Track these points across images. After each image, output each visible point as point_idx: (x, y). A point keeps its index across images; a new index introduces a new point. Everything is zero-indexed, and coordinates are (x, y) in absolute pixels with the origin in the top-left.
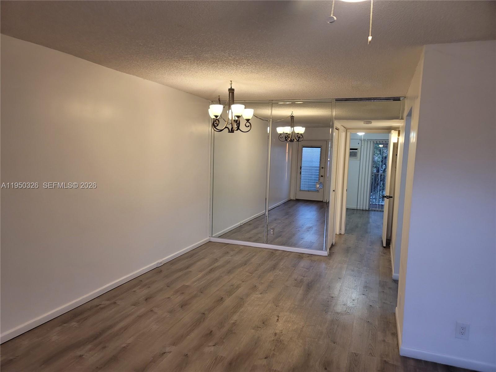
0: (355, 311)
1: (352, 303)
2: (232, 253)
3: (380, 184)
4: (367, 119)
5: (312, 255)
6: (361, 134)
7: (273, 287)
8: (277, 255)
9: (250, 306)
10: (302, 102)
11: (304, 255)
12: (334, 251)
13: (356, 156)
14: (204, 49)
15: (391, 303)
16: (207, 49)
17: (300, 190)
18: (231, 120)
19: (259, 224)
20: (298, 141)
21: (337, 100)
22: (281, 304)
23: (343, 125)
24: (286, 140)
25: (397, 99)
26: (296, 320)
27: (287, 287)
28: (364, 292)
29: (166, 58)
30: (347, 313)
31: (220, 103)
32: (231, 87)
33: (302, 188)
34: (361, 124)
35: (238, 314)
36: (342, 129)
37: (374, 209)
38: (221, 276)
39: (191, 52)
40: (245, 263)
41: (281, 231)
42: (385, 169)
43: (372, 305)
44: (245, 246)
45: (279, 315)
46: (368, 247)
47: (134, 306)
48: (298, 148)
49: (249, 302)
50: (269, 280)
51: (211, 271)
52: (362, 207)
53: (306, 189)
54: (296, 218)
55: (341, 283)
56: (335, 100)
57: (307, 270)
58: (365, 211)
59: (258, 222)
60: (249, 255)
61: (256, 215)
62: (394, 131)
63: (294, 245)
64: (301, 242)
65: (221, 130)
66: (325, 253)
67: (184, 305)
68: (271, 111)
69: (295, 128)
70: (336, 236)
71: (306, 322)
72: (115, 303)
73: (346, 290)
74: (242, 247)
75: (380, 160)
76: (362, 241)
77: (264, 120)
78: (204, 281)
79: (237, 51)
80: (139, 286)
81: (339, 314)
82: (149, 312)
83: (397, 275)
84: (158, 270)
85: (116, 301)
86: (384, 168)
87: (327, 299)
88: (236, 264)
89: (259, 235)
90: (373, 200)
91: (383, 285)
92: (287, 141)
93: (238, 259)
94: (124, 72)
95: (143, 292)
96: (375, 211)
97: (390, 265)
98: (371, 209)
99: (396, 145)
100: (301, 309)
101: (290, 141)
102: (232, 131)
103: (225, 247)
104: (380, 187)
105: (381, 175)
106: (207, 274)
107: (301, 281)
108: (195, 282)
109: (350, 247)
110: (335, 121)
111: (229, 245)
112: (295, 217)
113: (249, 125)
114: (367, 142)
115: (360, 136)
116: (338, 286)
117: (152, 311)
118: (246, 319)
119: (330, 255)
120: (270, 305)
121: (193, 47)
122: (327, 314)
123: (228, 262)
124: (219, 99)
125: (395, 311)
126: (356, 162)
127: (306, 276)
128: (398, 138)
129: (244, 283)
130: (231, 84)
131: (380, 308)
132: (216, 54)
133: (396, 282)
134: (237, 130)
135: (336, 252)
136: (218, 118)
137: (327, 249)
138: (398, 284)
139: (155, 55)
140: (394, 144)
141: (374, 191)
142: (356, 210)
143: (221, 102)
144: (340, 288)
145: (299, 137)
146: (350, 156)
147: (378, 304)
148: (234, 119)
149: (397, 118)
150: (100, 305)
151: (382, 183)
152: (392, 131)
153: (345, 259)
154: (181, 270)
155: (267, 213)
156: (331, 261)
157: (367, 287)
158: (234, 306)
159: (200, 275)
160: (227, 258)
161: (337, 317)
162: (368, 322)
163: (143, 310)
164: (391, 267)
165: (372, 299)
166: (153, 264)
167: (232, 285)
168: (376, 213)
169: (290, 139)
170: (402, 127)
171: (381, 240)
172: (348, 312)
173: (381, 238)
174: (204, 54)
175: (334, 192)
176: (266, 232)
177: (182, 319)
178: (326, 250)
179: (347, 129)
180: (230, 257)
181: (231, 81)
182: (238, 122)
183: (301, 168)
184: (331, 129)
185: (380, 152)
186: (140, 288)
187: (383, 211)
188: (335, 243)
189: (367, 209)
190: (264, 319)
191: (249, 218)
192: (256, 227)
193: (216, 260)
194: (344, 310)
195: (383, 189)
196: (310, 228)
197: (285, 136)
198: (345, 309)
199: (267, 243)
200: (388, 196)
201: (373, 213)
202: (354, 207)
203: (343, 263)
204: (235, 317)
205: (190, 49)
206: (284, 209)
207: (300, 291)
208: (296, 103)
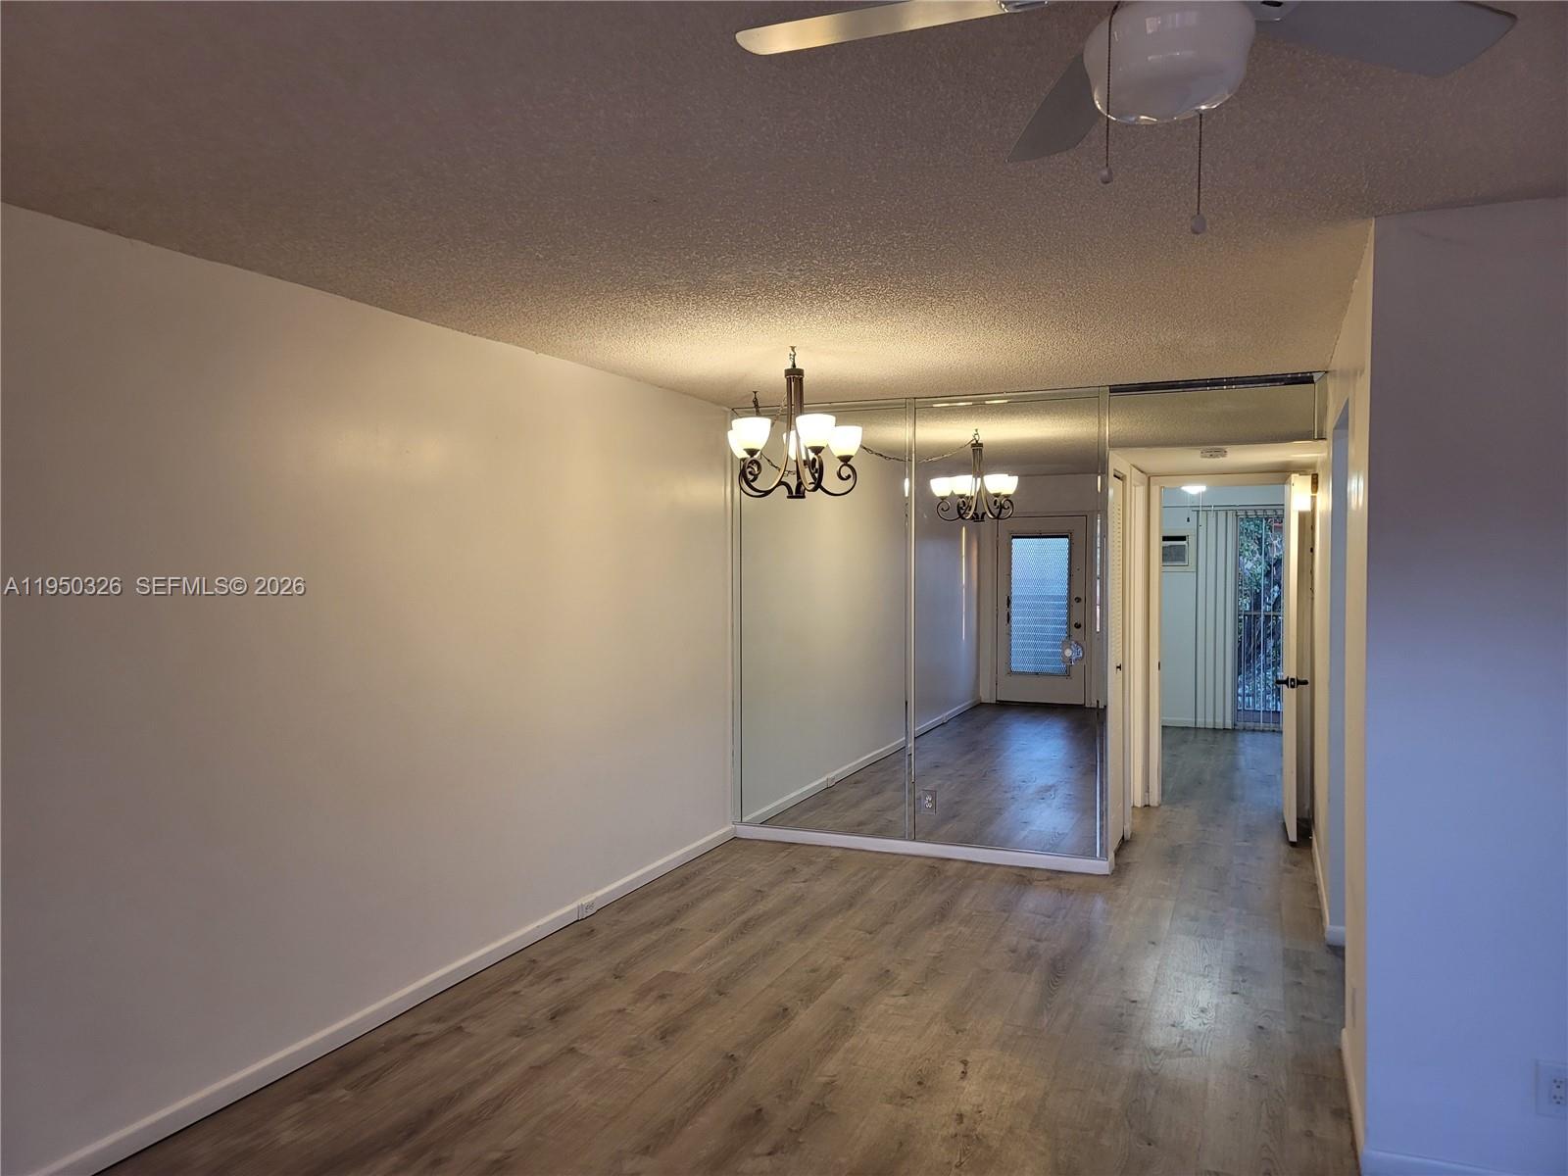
0: (1209, 1044)
1: (1200, 1020)
2: (806, 872)
3: (1265, 648)
4: (1208, 444)
5: (1060, 872)
6: (1194, 490)
7: (943, 974)
8: (948, 874)
9: (875, 1032)
10: (1006, 401)
11: (1035, 875)
12: (1129, 860)
13: (1184, 560)
14: (719, 259)
15: (1326, 1017)
16: (728, 260)
17: (1011, 673)
18: (796, 461)
19: (885, 781)
20: (998, 518)
21: (1115, 389)
22: (970, 1024)
23: (1135, 463)
24: (961, 516)
25: (1306, 379)
26: (1021, 1074)
27: (988, 971)
28: (1236, 984)
29: (607, 291)
30: (1185, 1050)
31: (758, 411)
32: (794, 366)
33: (1016, 666)
34: (1194, 458)
35: (840, 1055)
36: (1133, 476)
37: (1251, 725)
38: (778, 943)
39: (679, 272)
40: (850, 903)
41: (957, 799)
42: (1279, 598)
43: (1265, 1026)
44: (846, 849)
45: (968, 1059)
46: (1237, 844)
47: (518, 1036)
48: (997, 541)
49: (872, 1018)
50: (928, 951)
51: (746, 928)
52: (1212, 720)
53: (1030, 667)
54: (1001, 758)
55: (1159, 958)
56: (1108, 388)
57: (1047, 919)
58: (1221, 733)
59: (881, 774)
60: (863, 877)
61: (875, 753)
62: (1297, 475)
63: (1002, 843)
64: (1024, 833)
65: (767, 493)
66: (1102, 866)
67: (666, 1034)
68: (912, 429)
69: (987, 478)
70: (1133, 813)
71: (1055, 1078)
72: (460, 1029)
73: (1175, 978)
74: (836, 854)
75: (1261, 569)
76: (1219, 826)
77: (893, 459)
78: (729, 958)
79: (815, 261)
80: (530, 978)
81: (1159, 1054)
82: (562, 1054)
83: (1340, 928)
84: (581, 929)
85: (463, 1021)
86: (1276, 595)
87: (1117, 1007)
88: (824, 905)
89: (889, 816)
90: (1247, 699)
91: (1295, 963)
92: (963, 519)
93: (828, 889)
94: (481, 336)
95: (542, 996)
96: (1254, 730)
97: (1317, 899)
98: (1240, 725)
99: (1307, 521)
100: (1036, 1037)
101: (972, 518)
102: (799, 493)
103: (783, 854)
104: (1267, 656)
105: (1267, 617)
106: (731, 939)
107: (1032, 955)
108: (700, 960)
109: (1180, 846)
110: (1111, 453)
111: (796, 847)
112: (998, 757)
113: (850, 472)
114: (1217, 514)
115: (1192, 496)
116: (1149, 966)
117: (572, 1050)
118: (866, 1069)
119: (1120, 870)
120: (935, 1029)
121: (688, 257)
122: (1119, 1054)
123: (797, 900)
124: (755, 402)
125: (1340, 1041)
126: (1182, 576)
127: (1046, 939)
128: (1314, 499)
129: (848, 963)
130: (794, 356)
131: (1290, 1032)
132: (754, 273)
133: (1338, 951)
134: (814, 490)
135: (1136, 862)
136: (756, 457)
137: (1107, 851)
138: (1343, 957)
139: (576, 282)
140: (1302, 516)
141: (1249, 668)
142: (1193, 732)
143: (763, 411)
144: (1157, 974)
145: (1002, 507)
146: (1163, 561)
147: (1282, 1022)
148: (804, 458)
149: (1307, 436)
150: (417, 1035)
151: (1271, 643)
152: (1294, 477)
153: (1166, 884)
154: (653, 925)
155: (911, 745)
156: (1122, 891)
157: (1242, 972)
158: (825, 1031)
159: (714, 940)
160: (791, 887)
161: (1153, 1064)
162: (1256, 1076)
163: (544, 1049)
164: (1317, 907)
165: (1265, 1007)
166: (566, 911)
167: (813, 971)
168: (1260, 736)
169: (971, 513)
170: (1324, 463)
171: (1280, 821)
172: (1189, 1046)
173: (1280, 815)
174: (719, 274)
175: (1120, 672)
176: (910, 805)
177: (669, 1070)
178: (1104, 855)
179: (1149, 478)
180: (802, 885)
181: (793, 348)
182: (817, 466)
183: (1009, 602)
184: (1099, 478)
185: (1260, 544)
186: (532, 984)
187: (1281, 732)
188: (1132, 834)
189: (1229, 725)
190: (921, 1070)
191: (854, 763)
192: (876, 792)
193: (760, 894)
194: (1173, 1042)
195: (1277, 663)
196: (1049, 788)
197: (958, 506)
198: (1178, 1039)
199: (914, 840)
200: (1292, 680)
201: (1248, 737)
202: (1187, 720)
203: (1162, 896)
204: (831, 1066)
205: (677, 261)
206: (960, 733)
207: (1028, 988)
208: (987, 402)
